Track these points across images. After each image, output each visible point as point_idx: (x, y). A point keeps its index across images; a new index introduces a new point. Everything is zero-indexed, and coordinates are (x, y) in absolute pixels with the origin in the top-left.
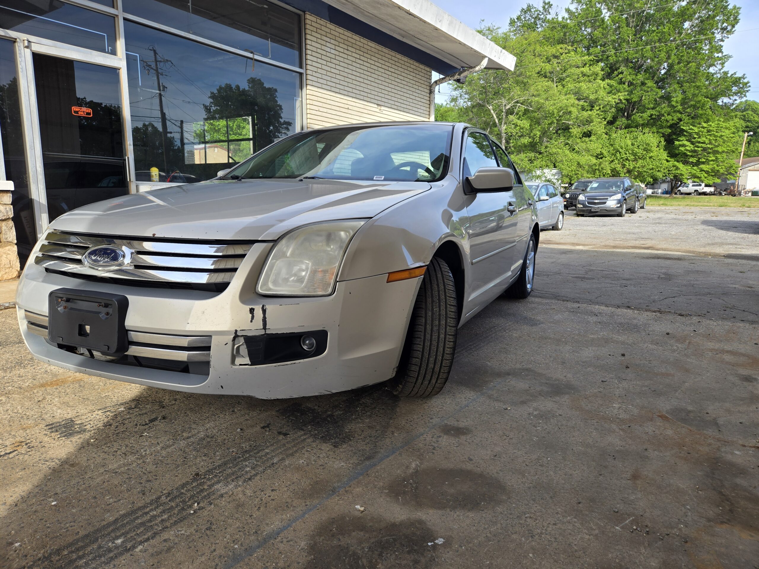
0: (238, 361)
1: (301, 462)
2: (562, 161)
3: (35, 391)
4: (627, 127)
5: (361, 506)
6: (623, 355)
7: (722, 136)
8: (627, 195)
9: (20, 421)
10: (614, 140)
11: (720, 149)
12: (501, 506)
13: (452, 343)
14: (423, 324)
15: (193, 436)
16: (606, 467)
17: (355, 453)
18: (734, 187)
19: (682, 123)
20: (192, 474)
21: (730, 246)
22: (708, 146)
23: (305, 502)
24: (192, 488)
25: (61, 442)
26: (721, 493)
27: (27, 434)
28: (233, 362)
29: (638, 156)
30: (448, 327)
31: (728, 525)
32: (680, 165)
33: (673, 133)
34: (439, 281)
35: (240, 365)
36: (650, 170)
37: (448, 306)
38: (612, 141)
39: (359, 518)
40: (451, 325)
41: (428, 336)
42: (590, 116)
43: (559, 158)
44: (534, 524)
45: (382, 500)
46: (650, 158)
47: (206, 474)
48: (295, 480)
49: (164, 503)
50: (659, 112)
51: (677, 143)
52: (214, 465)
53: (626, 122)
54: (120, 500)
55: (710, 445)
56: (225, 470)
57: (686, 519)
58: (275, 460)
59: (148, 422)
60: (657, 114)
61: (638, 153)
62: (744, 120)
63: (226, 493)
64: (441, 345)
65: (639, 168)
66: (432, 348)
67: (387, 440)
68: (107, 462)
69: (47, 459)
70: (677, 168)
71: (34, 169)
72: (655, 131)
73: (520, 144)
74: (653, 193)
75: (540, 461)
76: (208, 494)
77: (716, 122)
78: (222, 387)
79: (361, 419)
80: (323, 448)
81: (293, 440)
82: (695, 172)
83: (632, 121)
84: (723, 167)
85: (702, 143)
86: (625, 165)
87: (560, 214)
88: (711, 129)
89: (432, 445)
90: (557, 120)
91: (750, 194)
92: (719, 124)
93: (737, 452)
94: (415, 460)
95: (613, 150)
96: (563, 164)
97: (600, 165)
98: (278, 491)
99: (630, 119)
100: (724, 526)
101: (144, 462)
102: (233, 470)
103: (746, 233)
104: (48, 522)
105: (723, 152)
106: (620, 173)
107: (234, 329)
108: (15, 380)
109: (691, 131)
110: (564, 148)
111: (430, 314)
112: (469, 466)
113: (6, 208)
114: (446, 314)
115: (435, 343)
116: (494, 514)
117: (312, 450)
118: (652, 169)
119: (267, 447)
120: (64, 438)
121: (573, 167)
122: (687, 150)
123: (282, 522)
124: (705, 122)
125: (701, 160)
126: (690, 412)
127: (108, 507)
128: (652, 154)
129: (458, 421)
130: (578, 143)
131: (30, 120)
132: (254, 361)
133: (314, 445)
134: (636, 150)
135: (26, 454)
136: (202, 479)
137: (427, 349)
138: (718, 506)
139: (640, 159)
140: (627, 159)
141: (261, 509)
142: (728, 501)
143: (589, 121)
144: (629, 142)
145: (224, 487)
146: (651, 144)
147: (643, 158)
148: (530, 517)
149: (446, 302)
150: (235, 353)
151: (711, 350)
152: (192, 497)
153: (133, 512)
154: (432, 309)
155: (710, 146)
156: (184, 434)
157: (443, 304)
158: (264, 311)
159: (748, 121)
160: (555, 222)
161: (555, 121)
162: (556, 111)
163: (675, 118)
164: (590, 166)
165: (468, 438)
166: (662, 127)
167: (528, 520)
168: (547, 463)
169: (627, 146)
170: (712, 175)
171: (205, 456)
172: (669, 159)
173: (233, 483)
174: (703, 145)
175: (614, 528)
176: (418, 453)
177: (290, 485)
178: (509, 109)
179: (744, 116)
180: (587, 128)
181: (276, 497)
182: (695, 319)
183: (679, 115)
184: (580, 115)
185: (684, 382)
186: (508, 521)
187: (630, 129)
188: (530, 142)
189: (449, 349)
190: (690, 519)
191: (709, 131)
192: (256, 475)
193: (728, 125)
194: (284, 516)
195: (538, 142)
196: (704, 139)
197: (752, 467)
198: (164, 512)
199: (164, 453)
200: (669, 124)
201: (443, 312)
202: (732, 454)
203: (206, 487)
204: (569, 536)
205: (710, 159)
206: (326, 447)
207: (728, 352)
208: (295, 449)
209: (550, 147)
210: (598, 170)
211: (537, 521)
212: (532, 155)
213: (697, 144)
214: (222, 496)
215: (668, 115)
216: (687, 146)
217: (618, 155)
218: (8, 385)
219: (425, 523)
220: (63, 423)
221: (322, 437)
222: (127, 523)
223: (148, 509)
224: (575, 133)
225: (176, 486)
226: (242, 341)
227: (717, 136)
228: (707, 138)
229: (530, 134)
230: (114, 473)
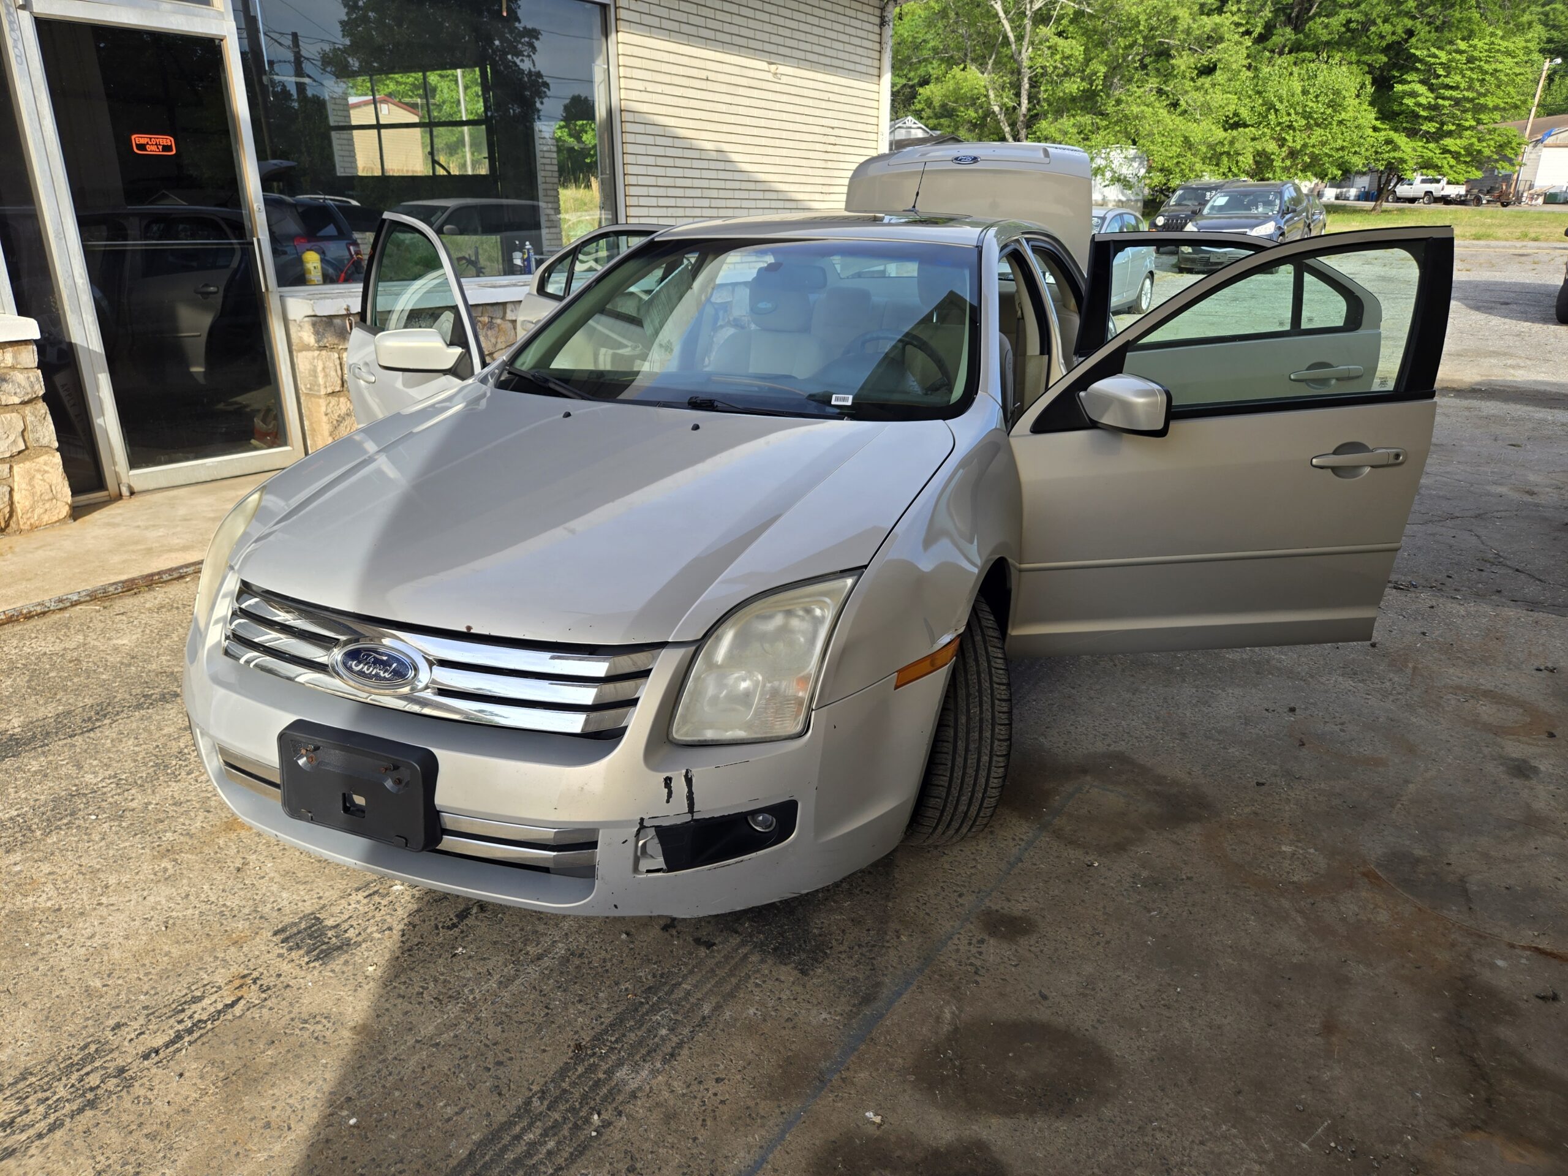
0: (644, 865)
1: (752, 1011)
2: (1151, 134)
3: (221, 842)
4: (1296, 48)
5: (876, 1114)
6: (1292, 710)
7: (1496, 70)
8: (1287, 221)
9: (222, 924)
10: (1266, 80)
11: (1490, 101)
12: (1109, 1105)
13: (1002, 770)
14: (951, 740)
15: (547, 952)
16: (1278, 1006)
17: (841, 988)
18: (1509, 186)
19: (1413, 40)
20: (569, 1046)
21: (1494, 361)
22: (1466, 94)
23: (779, 1107)
24: (579, 1077)
25: (316, 973)
26: (1472, 1061)
27: (246, 955)
28: (636, 870)
29: (1315, 120)
30: (996, 742)
31: (1483, 1133)
32: (1401, 139)
33: (1392, 65)
34: (979, 651)
35: (648, 871)
36: (1338, 150)
37: (997, 702)
38: (1260, 83)
39: (877, 1140)
40: (1001, 737)
41: (960, 761)
42: (1217, 28)
43: (1145, 127)
44: (1168, 1143)
45: (907, 1098)
46: (1340, 122)
47: (595, 1046)
48: (750, 1056)
49: (541, 1113)
50: (1366, 15)
51: (1398, 88)
52: (602, 1023)
53: (1293, 37)
54: (463, 1109)
55: (1453, 945)
56: (624, 1035)
57: (1415, 1123)
58: (706, 1009)
59: (455, 920)
60: (1361, 18)
61: (1316, 112)
62: (1545, 24)
63: (640, 1088)
64: (983, 773)
65: (1313, 146)
66: (967, 780)
67: (892, 953)
68: (413, 1019)
69: (305, 1016)
70: (1396, 148)
71: (70, 282)
72: (1354, 58)
73: (1061, 94)
74: (1337, 198)
75: (1164, 996)
76: (610, 1092)
77: (1487, 40)
78: (616, 906)
79: (835, 902)
80: (783, 978)
81: (727, 958)
82: (1431, 154)
83: (1307, 36)
84: (1492, 143)
85: (1451, 88)
86: (1285, 139)
87: (1147, 277)
88: (1476, 54)
89: (971, 964)
90: (1145, 38)
91: (1541, 200)
92: (1493, 43)
93: (1500, 963)
94: (948, 1003)
95: (1262, 105)
96: (1152, 142)
97: (1232, 143)
98: (726, 1081)
99: (1302, 31)
100: (1479, 1136)
101: (478, 1019)
102: (639, 1033)
103: (1527, 321)
104: (358, 1164)
105: (1496, 108)
106: (1273, 160)
107: (638, 818)
108: (171, 814)
109: (1432, 60)
110: (1157, 104)
111: (963, 719)
112: (1042, 1014)
113: (28, 378)
114: (993, 717)
115: (971, 771)
116: (1099, 1125)
117: (764, 982)
118: (1342, 148)
119: (685, 977)
120: (317, 964)
121: (1174, 148)
122: (1419, 105)
123: (749, 1153)
124: (1463, 39)
125: (1445, 127)
126: (1418, 861)
127: (448, 1126)
128: (1343, 115)
129: (1009, 900)
130: (1186, 92)
131: (48, 173)
132: (673, 864)
133: (765, 969)
134: (1311, 104)
135: (263, 1007)
136: (591, 1056)
137: (957, 782)
138: (1467, 1091)
139: (1318, 125)
140: (1290, 127)
141: (709, 1123)
142: (1484, 1079)
143: (1214, 39)
144: (1297, 87)
145: (633, 1075)
146: (1344, 92)
147: (1323, 123)
148: (1161, 1129)
149: (992, 694)
150: (639, 853)
151: (1458, 689)
152: (584, 1097)
153: (493, 1137)
154: (968, 711)
155: (1470, 95)
156: (529, 948)
157: (986, 699)
158: (689, 781)
159: (1555, 27)
160: (1135, 297)
161: (1141, 41)
162: (1143, 17)
163: (1400, 30)
164: (1211, 147)
165: (1032, 942)
166: (1368, 50)
167: (1158, 1135)
168: (1177, 1001)
169: (1293, 96)
170: (1465, 162)
171: (580, 1001)
172: (1378, 124)
173: (647, 1065)
174: (1454, 93)
175: (1299, 1146)
176: (951, 985)
177: (745, 1068)
178: (1040, 9)
179: (1547, 15)
180: (1211, 55)
181: (727, 1096)
182: (1425, 598)
183: (1409, 23)
184: (1195, 26)
185: (1407, 782)
186: (1125, 1139)
187: (1301, 55)
188: (1083, 91)
189: (996, 781)
190: (1422, 1122)
191: (1471, 60)
192: (680, 1045)
193: (1512, 47)
194: (750, 1139)
195: (1101, 91)
196: (1458, 78)
197: (1525, 997)
198: (545, 1134)
199: (506, 995)
200: (1384, 44)
201: (988, 715)
202: (1493, 967)
203: (601, 1076)
204: (1227, 1168)
205: (1467, 124)
206: (787, 973)
207: (1487, 694)
208: (734, 981)
209: (1127, 103)
210: (1228, 154)
211: (1173, 1137)
212: (1087, 119)
213: (1442, 91)
214: (633, 1095)
215: (1384, 22)
216: (1422, 95)
217: (1272, 117)
218: (160, 826)
219: (988, 1148)
220: (303, 926)
221: (775, 949)
222: (492, 1160)
223: (518, 1129)
224: (1183, 68)
225: (550, 1075)
226: (652, 832)
227: (1486, 73)
228: (1463, 76)
229: (1084, 71)
230: (433, 1046)
